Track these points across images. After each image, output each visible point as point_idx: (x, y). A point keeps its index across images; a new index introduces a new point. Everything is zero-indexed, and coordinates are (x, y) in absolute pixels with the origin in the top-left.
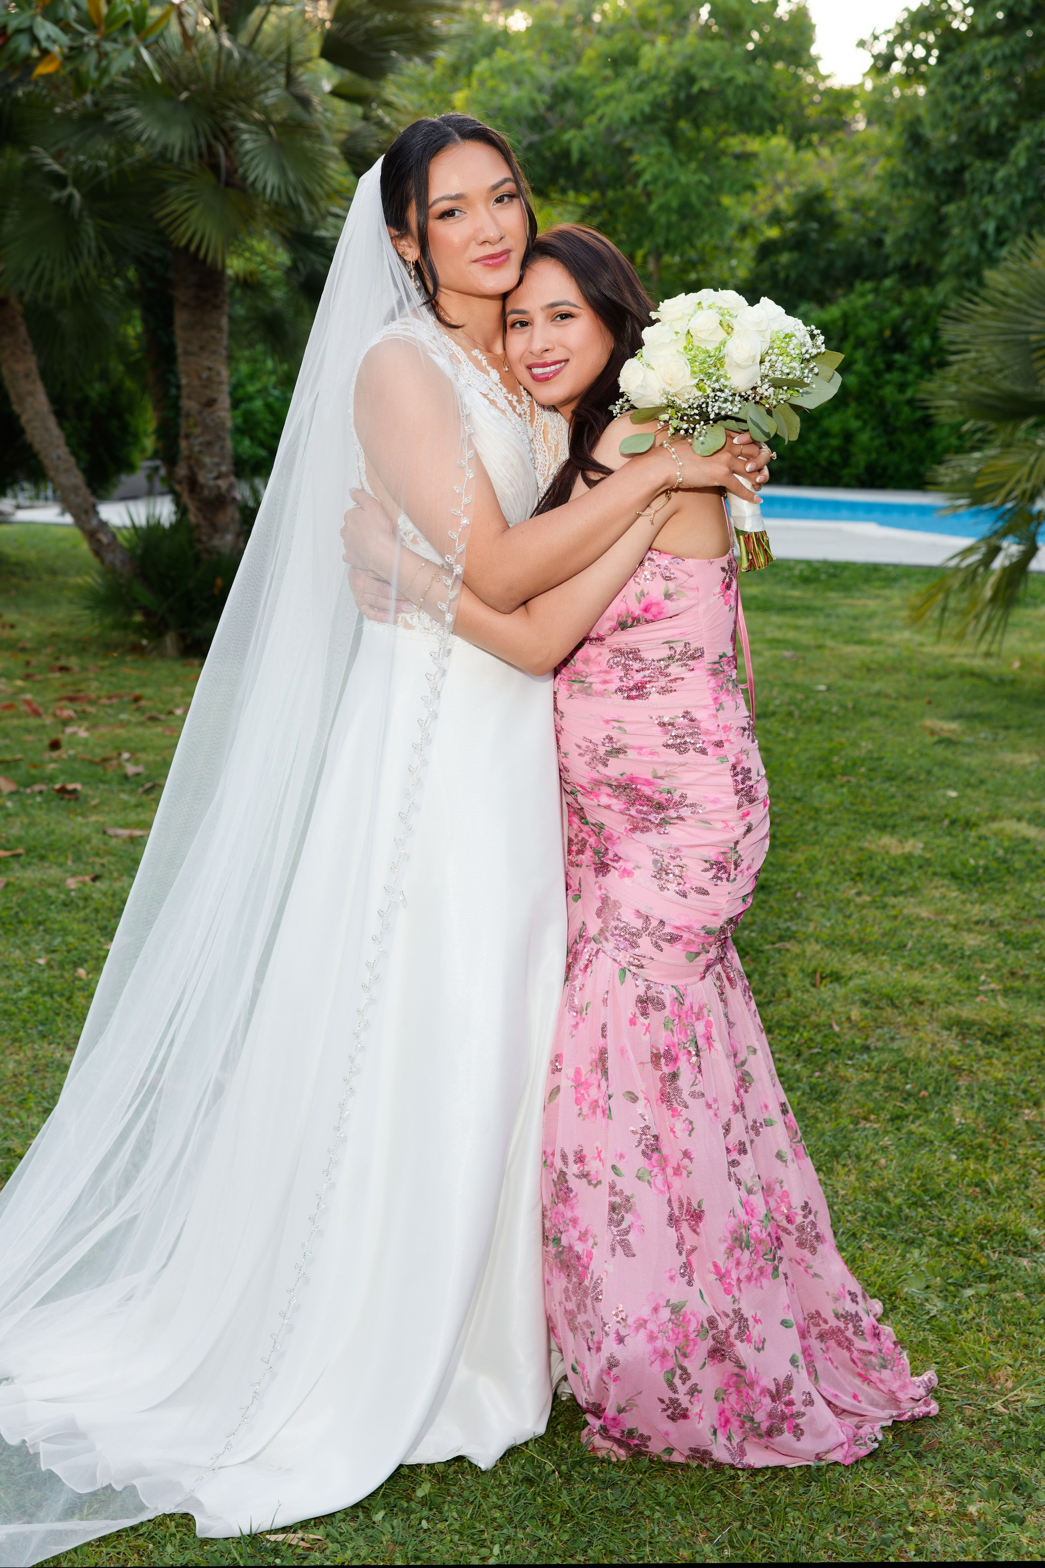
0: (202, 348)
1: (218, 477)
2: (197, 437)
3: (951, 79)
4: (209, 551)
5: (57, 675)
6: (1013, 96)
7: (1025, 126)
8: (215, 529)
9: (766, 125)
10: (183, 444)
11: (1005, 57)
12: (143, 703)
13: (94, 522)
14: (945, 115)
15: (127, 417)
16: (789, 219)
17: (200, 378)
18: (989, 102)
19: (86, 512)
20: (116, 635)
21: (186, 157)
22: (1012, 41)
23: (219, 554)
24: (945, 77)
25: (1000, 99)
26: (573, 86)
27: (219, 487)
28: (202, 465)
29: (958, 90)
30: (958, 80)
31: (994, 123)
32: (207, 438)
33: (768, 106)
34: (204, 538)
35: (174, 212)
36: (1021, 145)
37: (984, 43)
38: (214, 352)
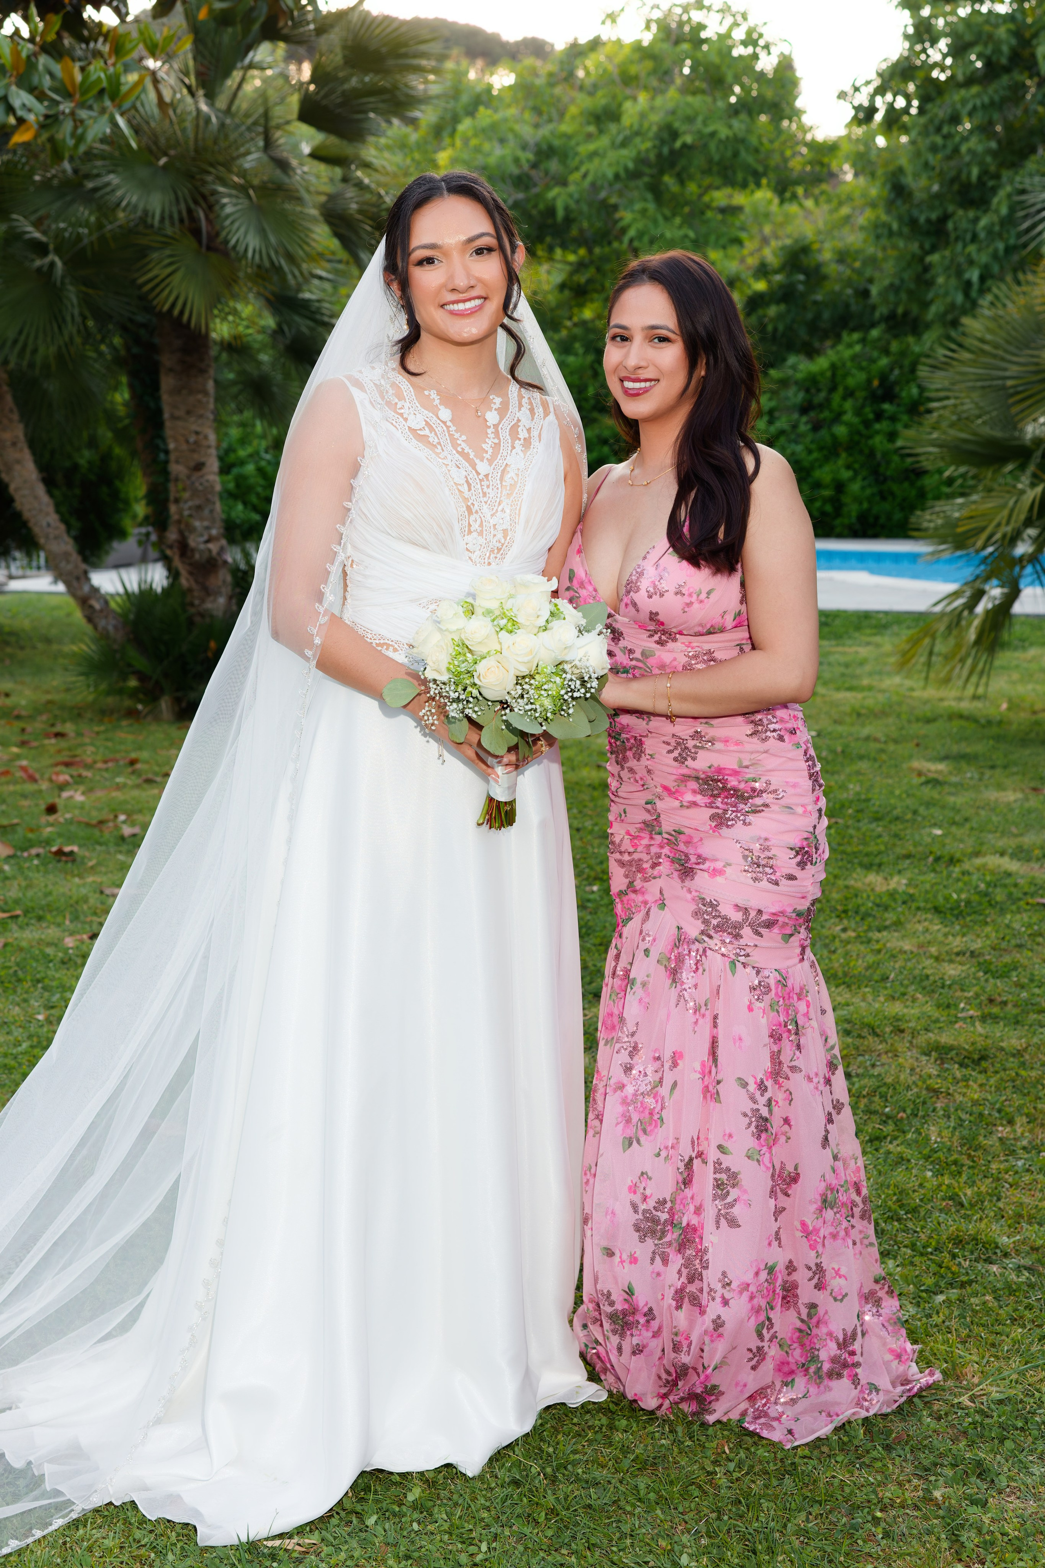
0: (188, 412)
1: (207, 541)
2: (186, 502)
3: (931, 129)
4: (202, 615)
5: (53, 741)
6: (993, 145)
7: (1006, 174)
8: (207, 592)
9: (750, 179)
10: (173, 508)
11: (983, 106)
12: (138, 766)
13: (86, 589)
14: (926, 164)
15: (117, 483)
16: (777, 272)
17: (187, 442)
18: (969, 151)
19: (78, 579)
20: (110, 700)
21: (167, 222)
22: (990, 90)
23: (212, 616)
24: (926, 127)
25: (980, 148)
26: (557, 143)
27: (210, 551)
28: (192, 530)
29: (939, 140)
30: (939, 130)
31: (975, 172)
32: (197, 502)
33: (750, 160)
34: (197, 602)
35: (156, 277)
36: (1002, 193)
37: (963, 92)
38: (201, 416)
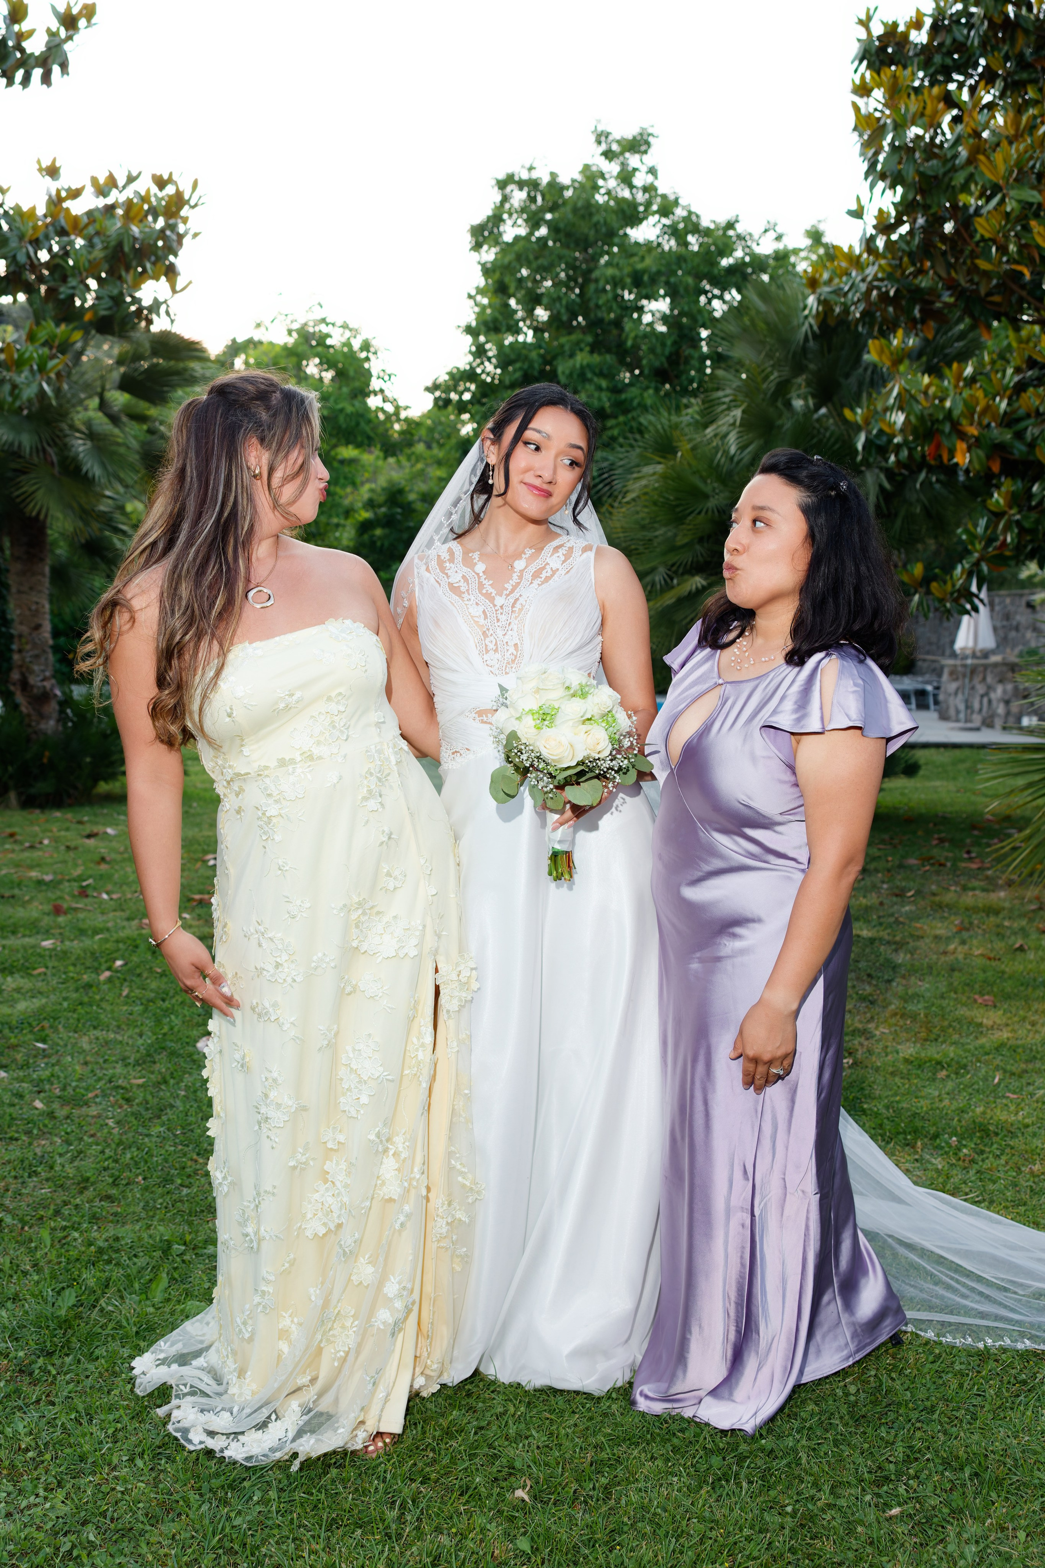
0: (31, 588)
1: (43, 680)
2: (28, 652)
4: (35, 732)
8: (42, 716)
10: (16, 657)
12: (18, 837)
17: (30, 609)
21: (33, 453)
23: (45, 734)
27: (44, 687)
28: (32, 672)
32: (36, 652)
34: (33, 724)
35: (25, 492)
38: (40, 592)
